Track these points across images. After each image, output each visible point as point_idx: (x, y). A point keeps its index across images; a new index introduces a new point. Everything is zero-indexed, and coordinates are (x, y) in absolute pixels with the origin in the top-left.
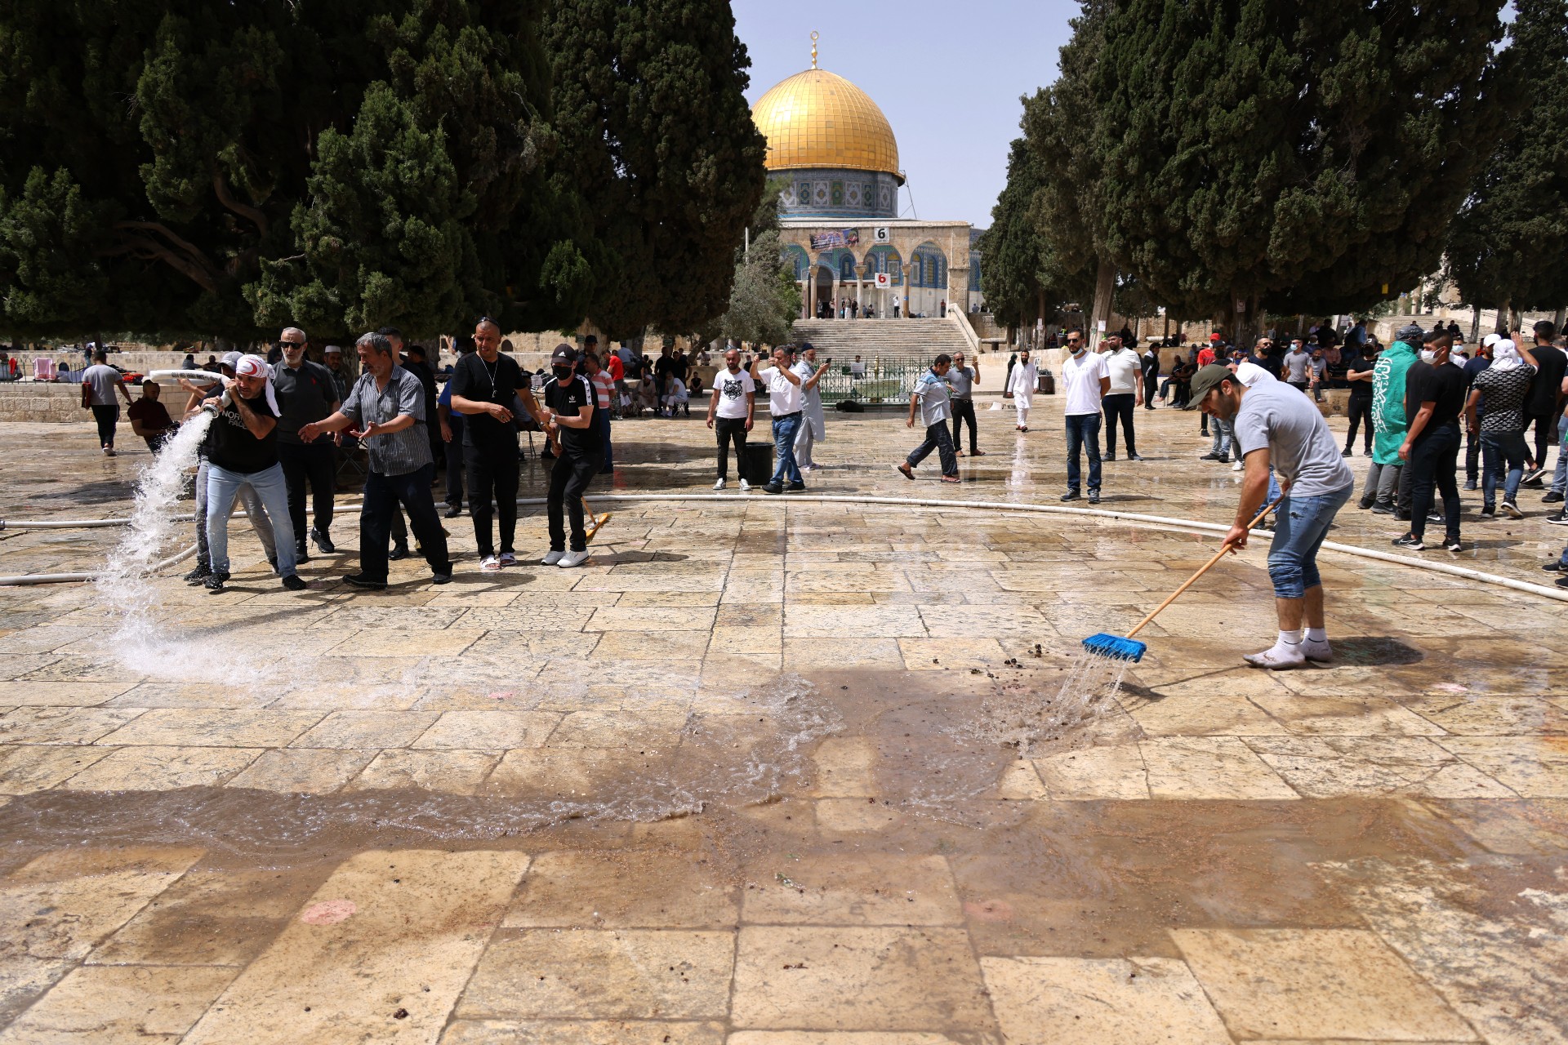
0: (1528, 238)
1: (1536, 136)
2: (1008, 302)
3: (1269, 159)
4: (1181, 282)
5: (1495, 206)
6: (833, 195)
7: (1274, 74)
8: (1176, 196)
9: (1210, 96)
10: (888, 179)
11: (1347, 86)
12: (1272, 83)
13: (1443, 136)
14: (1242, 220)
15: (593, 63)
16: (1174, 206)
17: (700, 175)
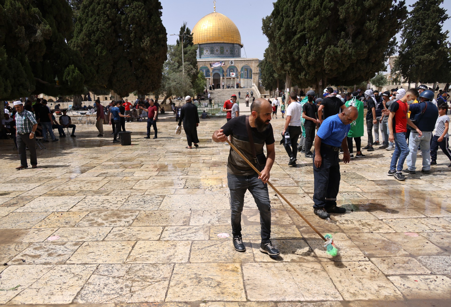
0: (423, 61)
1: (426, 29)
2: (269, 83)
3: (324, 36)
4: (299, 76)
5: (413, 51)
6: (221, 51)
7: (325, 9)
8: (296, 48)
9: (305, 16)
10: (238, 46)
11: (347, 12)
12: (324, 11)
13: (379, 28)
14: (316, 55)
15: (109, 8)
16: (296, 52)
17: (145, 44)
